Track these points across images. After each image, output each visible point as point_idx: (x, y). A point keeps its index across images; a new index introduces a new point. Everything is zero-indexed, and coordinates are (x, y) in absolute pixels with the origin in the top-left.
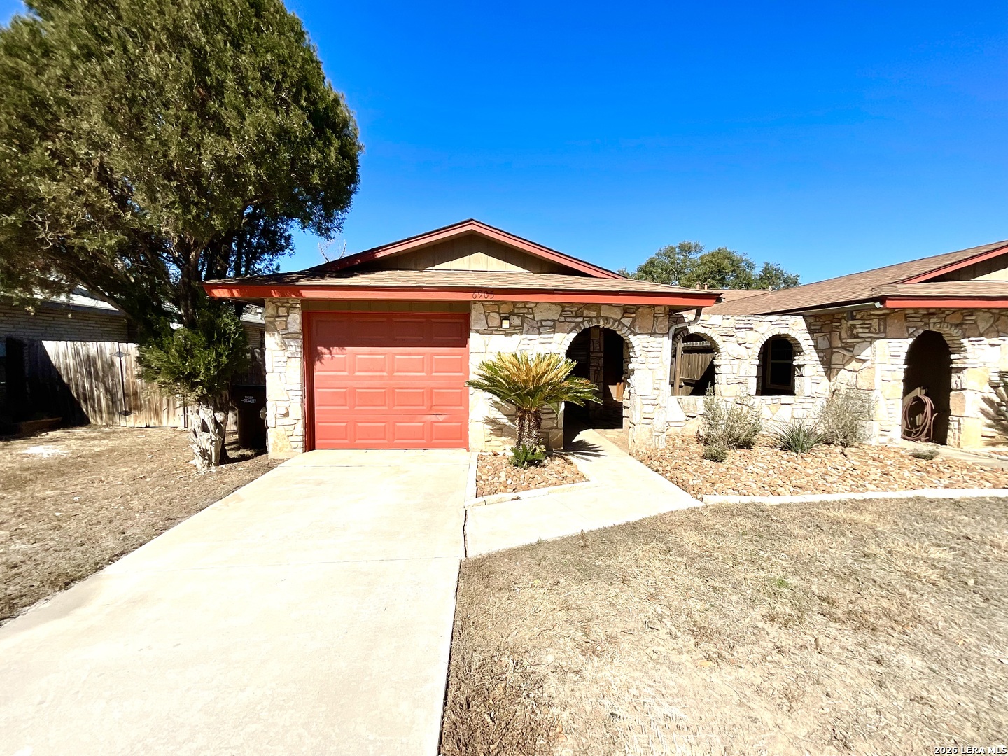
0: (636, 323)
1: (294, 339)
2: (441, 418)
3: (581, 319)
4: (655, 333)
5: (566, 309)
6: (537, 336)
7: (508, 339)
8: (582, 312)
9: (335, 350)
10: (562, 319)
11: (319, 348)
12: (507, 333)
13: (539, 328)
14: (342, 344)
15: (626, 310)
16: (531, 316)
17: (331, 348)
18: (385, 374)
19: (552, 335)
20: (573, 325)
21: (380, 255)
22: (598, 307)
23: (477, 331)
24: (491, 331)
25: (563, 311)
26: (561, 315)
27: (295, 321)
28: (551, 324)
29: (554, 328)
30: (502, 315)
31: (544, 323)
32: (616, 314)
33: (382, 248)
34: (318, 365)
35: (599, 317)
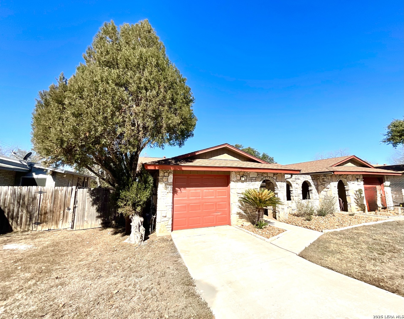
0: (277, 178)
1: (170, 185)
2: (219, 214)
3: (263, 177)
4: (282, 181)
5: (259, 174)
6: (251, 183)
7: (243, 183)
8: (263, 175)
9: (182, 189)
10: (258, 177)
11: (176, 188)
12: (243, 182)
13: (251, 180)
14: (185, 187)
15: (274, 174)
16: (249, 176)
17: (181, 189)
18: (200, 198)
19: (255, 182)
20: (261, 179)
21: (197, 154)
22: (267, 173)
23: (233, 181)
24: (237, 181)
25: (258, 174)
26: (257, 176)
27: (171, 178)
28: (255, 178)
29: (256, 180)
30: (241, 176)
31: (253, 178)
32: (272, 175)
33: (198, 151)
34: (175, 195)
35: (267, 176)
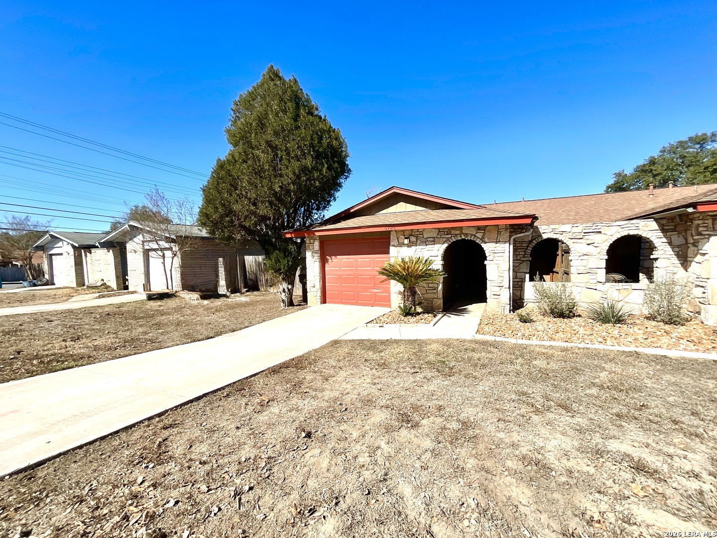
0: (485, 236)
1: (316, 253)
2: (378, 291)
3: (450, 236)
4: (499, 241)
5: (441, 230)
6: (425, 247)
7: (409, 249)
8: (451, 232)
9: (333, 257)
10: (439, 236)
11: (327, 257)
12: (409, 246)
13: (426, 242)
14: (336, 255)
15: (479, 228)
16: (422, 236)
18: (354, 268)
19: (433, 246)
20: (445, 239)
22: (461, 228)
23: (394, 246)
24: (401, 245)
25: (439, 232)
26: (438, 234)
27: (317, 245)
28: (432, 239)
29: (434, 241)
30: (406, 236)
31: (428, 239)
32: (472, 231)
34: (327, 265)
35: (462, 233)
